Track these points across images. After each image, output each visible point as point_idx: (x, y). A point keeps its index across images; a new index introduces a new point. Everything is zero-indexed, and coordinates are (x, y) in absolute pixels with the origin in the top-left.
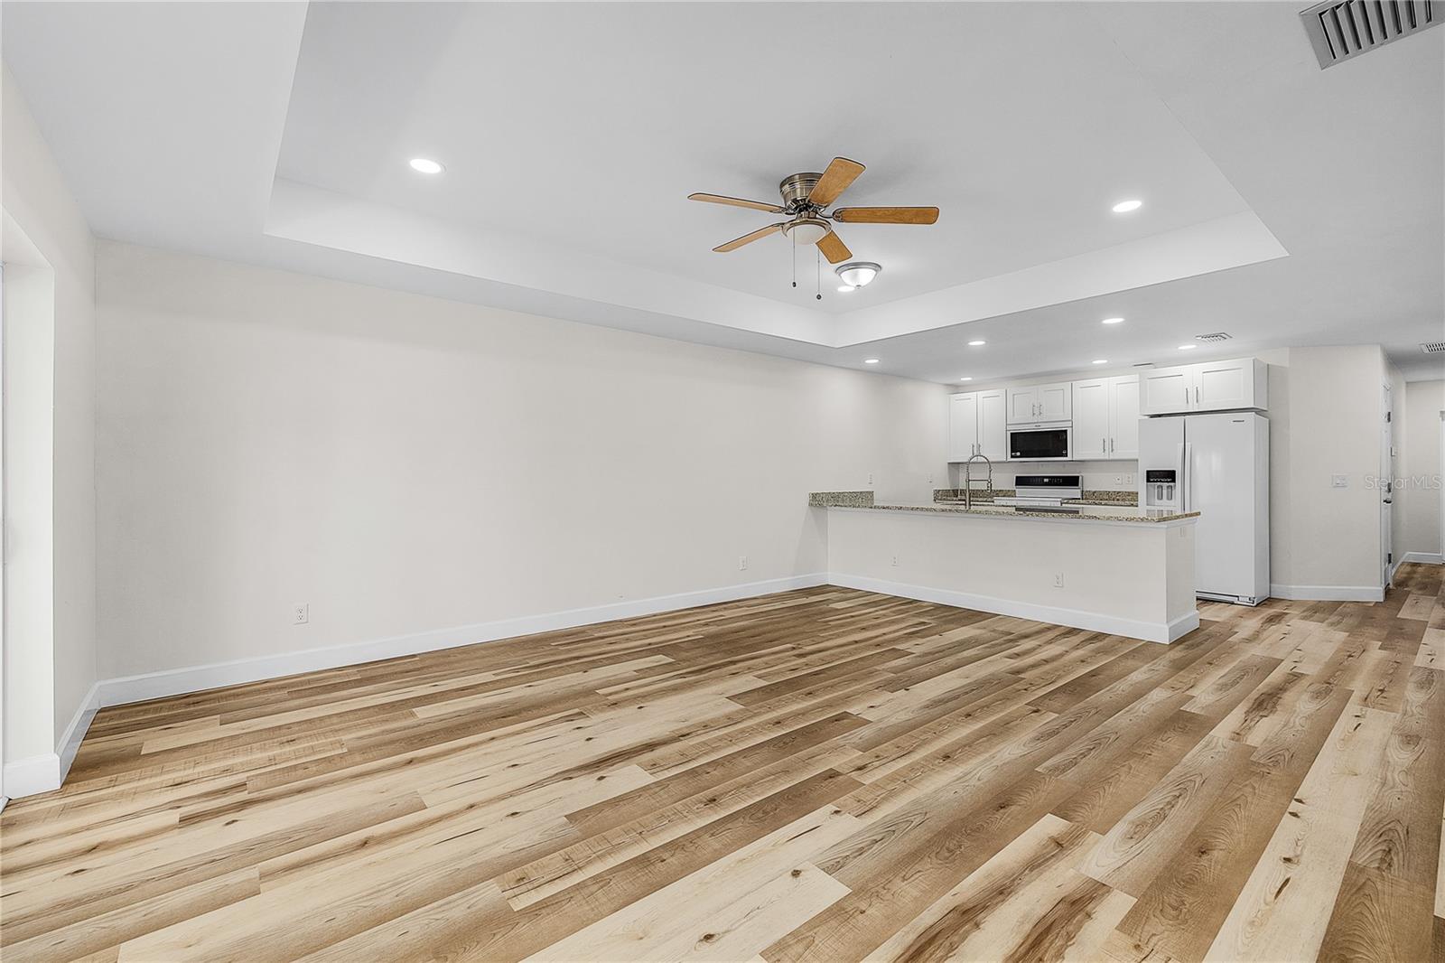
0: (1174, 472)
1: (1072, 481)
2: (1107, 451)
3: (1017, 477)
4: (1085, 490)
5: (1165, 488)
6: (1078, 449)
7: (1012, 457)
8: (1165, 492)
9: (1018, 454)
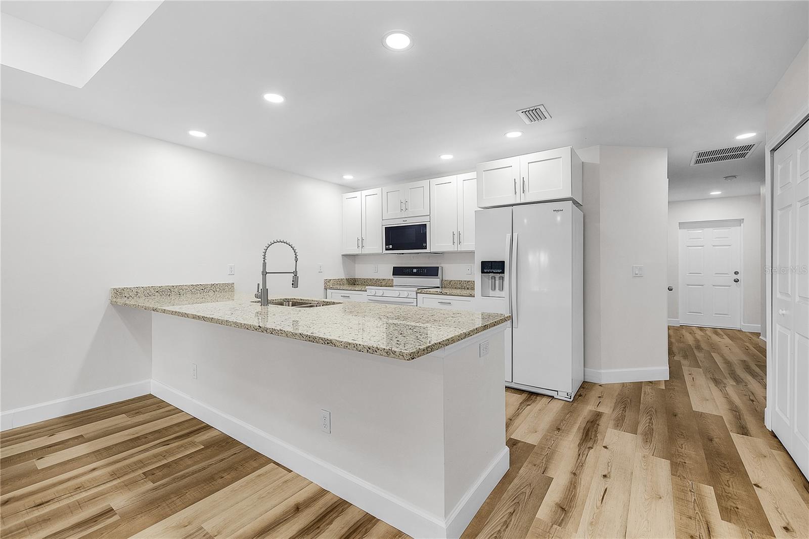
0: (503, 262)
1: (432, 272)
2: (456, 244)
3: (394, 267)
4: (444, 279)
5: (497, 279)
6: (436, 242)
7: (386, 249)
8: (497, 282)
9: (391, 247)
